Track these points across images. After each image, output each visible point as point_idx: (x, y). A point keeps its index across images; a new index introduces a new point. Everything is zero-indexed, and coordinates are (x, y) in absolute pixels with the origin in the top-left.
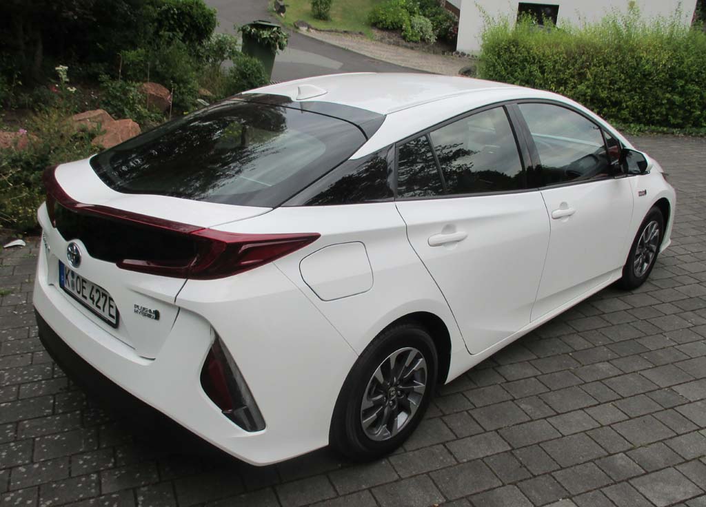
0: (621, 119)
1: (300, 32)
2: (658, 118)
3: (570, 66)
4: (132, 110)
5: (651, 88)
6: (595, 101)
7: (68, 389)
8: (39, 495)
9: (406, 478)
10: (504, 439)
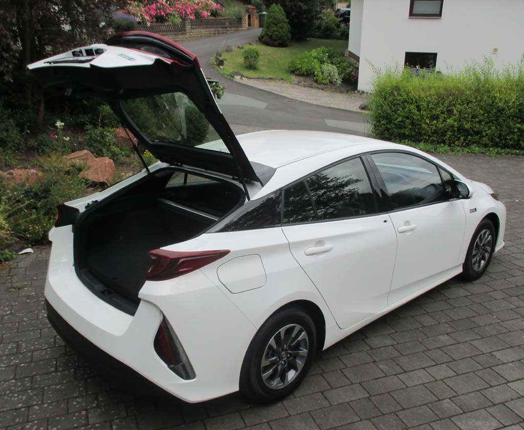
0: (483, 145)
1: (235, 80)
2: (511, 143)
3: (440, 105)
4: (109, 150)
5: (504, 120)
6: (461, 131)
7: (65, 354)
8: (48, 424)
9: (294, 415)
10: (364, 389)
